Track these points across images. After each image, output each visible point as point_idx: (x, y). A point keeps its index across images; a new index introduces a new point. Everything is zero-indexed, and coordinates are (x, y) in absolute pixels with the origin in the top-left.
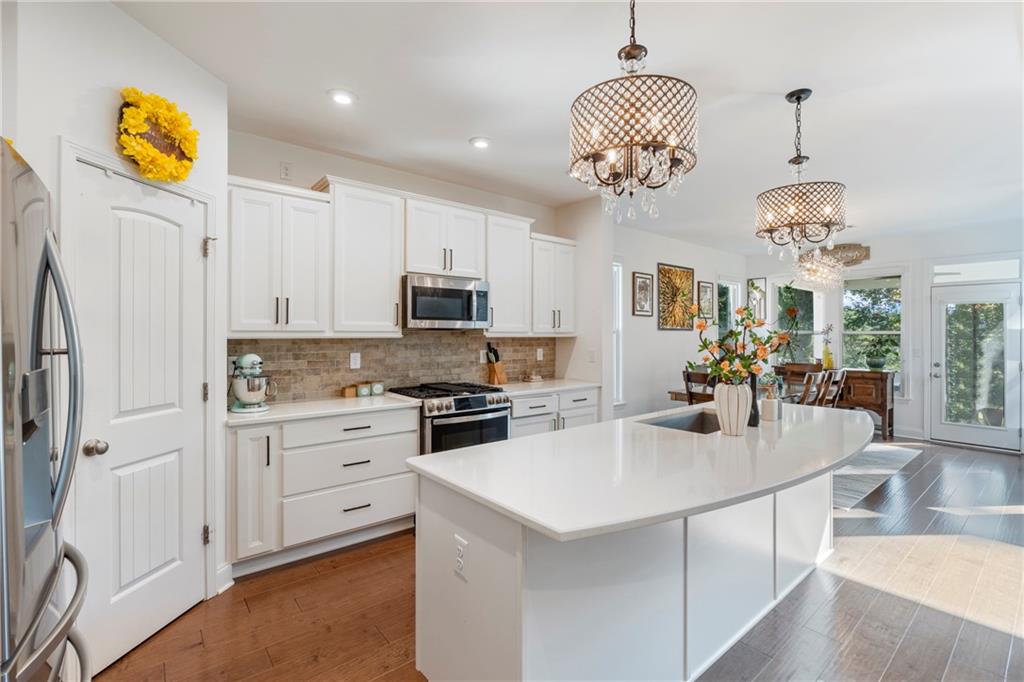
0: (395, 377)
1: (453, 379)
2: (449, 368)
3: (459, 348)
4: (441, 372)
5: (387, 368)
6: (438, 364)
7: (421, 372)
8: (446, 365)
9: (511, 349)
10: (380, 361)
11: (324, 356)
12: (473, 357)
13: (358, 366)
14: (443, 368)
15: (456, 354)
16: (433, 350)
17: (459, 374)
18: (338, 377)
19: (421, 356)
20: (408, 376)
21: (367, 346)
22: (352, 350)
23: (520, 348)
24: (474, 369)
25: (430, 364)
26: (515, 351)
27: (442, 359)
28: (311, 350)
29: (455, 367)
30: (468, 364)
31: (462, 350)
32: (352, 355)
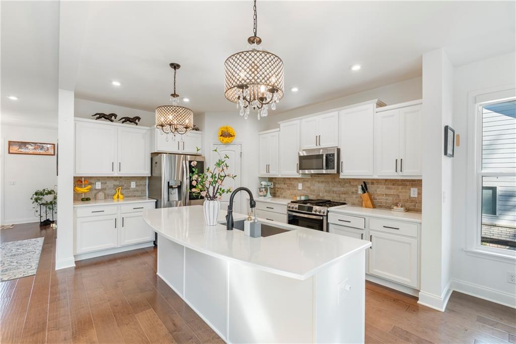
0: (314, 195)
1: (341, 200)
2: (339, 194)
3: (345, 184)
4: (335, 195)
5: (311, 191)
6: (333, 191)
7: (325, 194)
8: (337, 192)
9: (385, 187)
10: (309, 187)
11: (291, 184)
12: (354, 189)
13: (301, 189)
14: (336, 193)
15: (343, 187)
16: (331, 184)
17: (345, 198)
18: (295, 192)
19: (325, 186)
20: (319, 195)
21: (304, 181)
22: (299, 182)
23: (394, 187)
24: (355, 196)
25: (329, 191)
26: (388, 188)
27: (335, 189)
28: (288, 182)
29: (342, 194)
30: (351, 193)
31: (346, 185)
32: (299, 184)
